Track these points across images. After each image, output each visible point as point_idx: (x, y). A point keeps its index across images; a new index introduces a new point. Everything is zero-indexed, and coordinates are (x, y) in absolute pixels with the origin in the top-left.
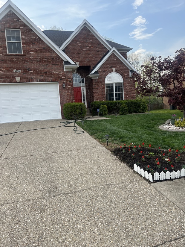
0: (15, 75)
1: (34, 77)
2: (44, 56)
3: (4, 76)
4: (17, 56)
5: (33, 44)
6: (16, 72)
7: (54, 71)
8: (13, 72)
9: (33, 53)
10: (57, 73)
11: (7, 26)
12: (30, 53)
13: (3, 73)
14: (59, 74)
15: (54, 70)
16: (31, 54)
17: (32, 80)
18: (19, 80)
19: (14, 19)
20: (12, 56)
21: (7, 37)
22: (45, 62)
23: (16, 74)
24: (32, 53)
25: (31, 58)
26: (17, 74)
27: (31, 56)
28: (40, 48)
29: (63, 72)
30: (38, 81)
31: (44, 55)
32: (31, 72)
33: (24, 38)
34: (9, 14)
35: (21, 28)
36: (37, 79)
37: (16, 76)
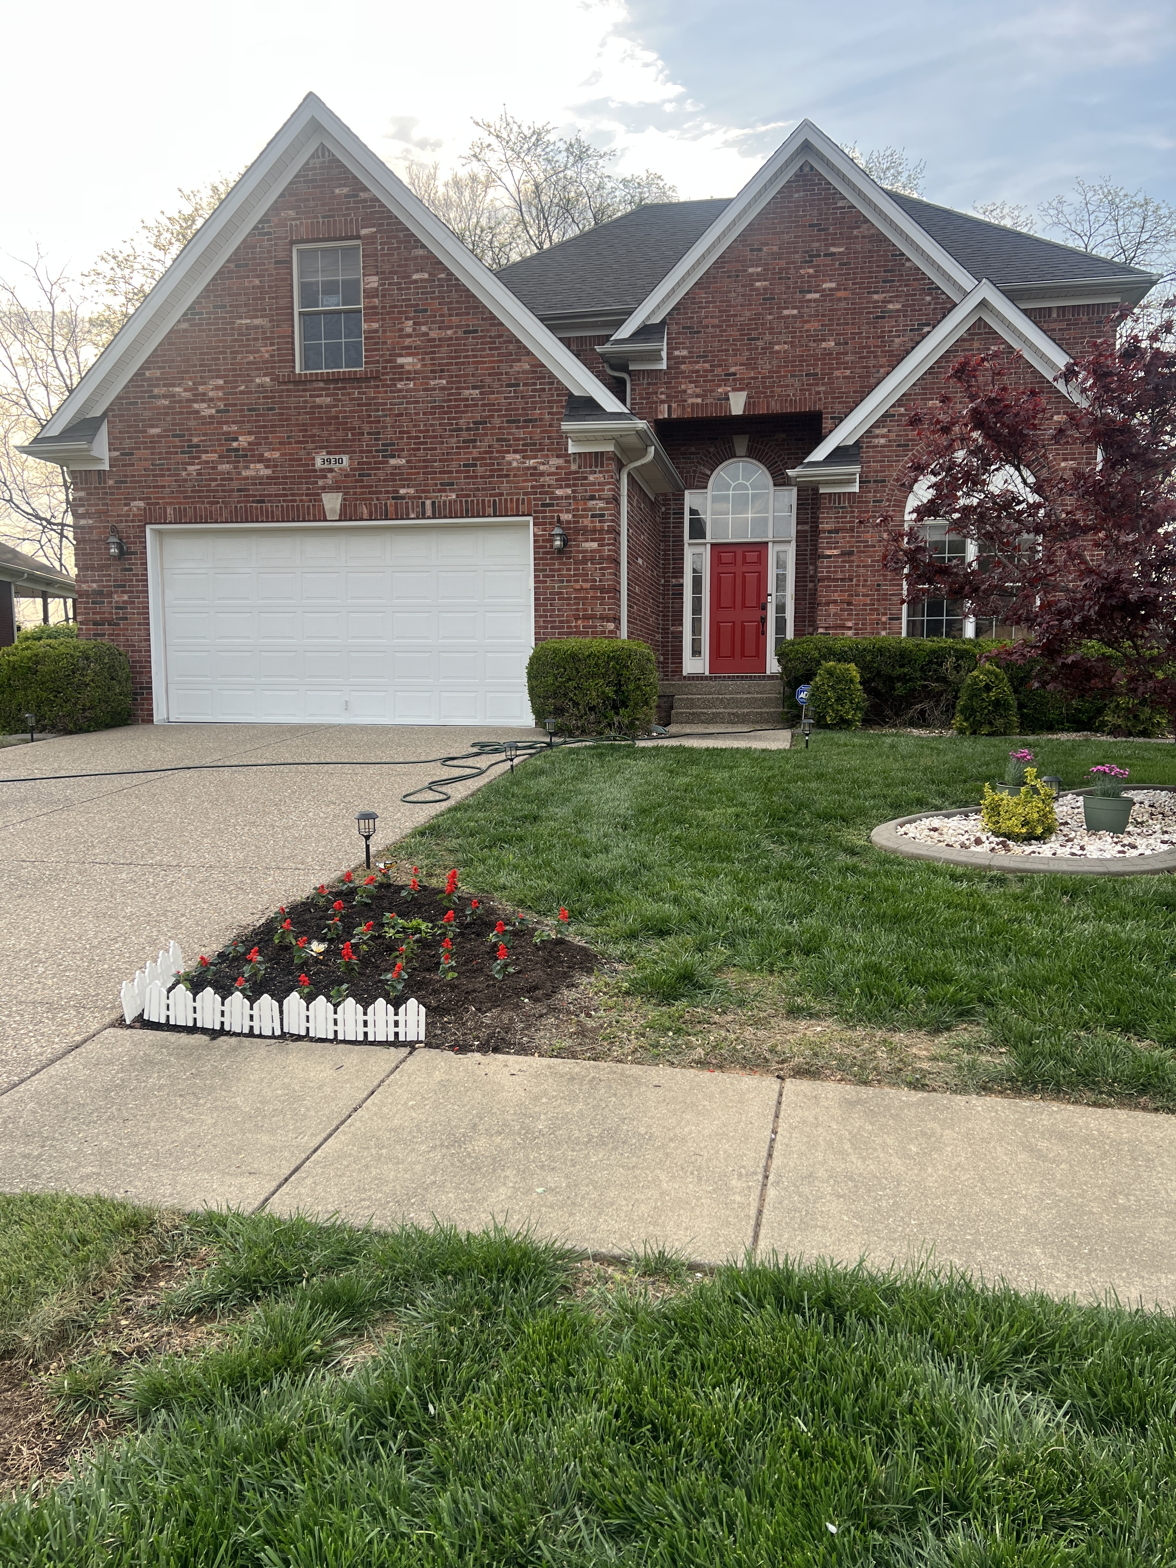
0: (321, 483)
1: (412, 491)
2: (467, 375)
3: (273, 489)
4: (336, 381)
5: (419, 313)
6: (326, 466)
7: (514, 459)
8: (314, 465)
9: (413, 364)
10: (528, 468)
11: (303, 230)
12: (400, 360)
13: (268, 472)
14: (542, 474)
15: (515, 452)
16: (402, 366)
17: (396, 508)
18: (338, 507)
19: (337, 191)
20: (316, 385)
21: (303, 286)
22: (470, 405)
23: (325, 477)
24: (410, 360)
25: (400, 391)
26: (329, 475)
27: (401, 380)
28: (449, 332)
29: (560, 462)
30: (429, 512)
31: (470, 370)
32: (395, 467)
33: (376, 285)
34: (314, 169)
35: (364, 232)
36: (423, 504)
37: (324, 488)
